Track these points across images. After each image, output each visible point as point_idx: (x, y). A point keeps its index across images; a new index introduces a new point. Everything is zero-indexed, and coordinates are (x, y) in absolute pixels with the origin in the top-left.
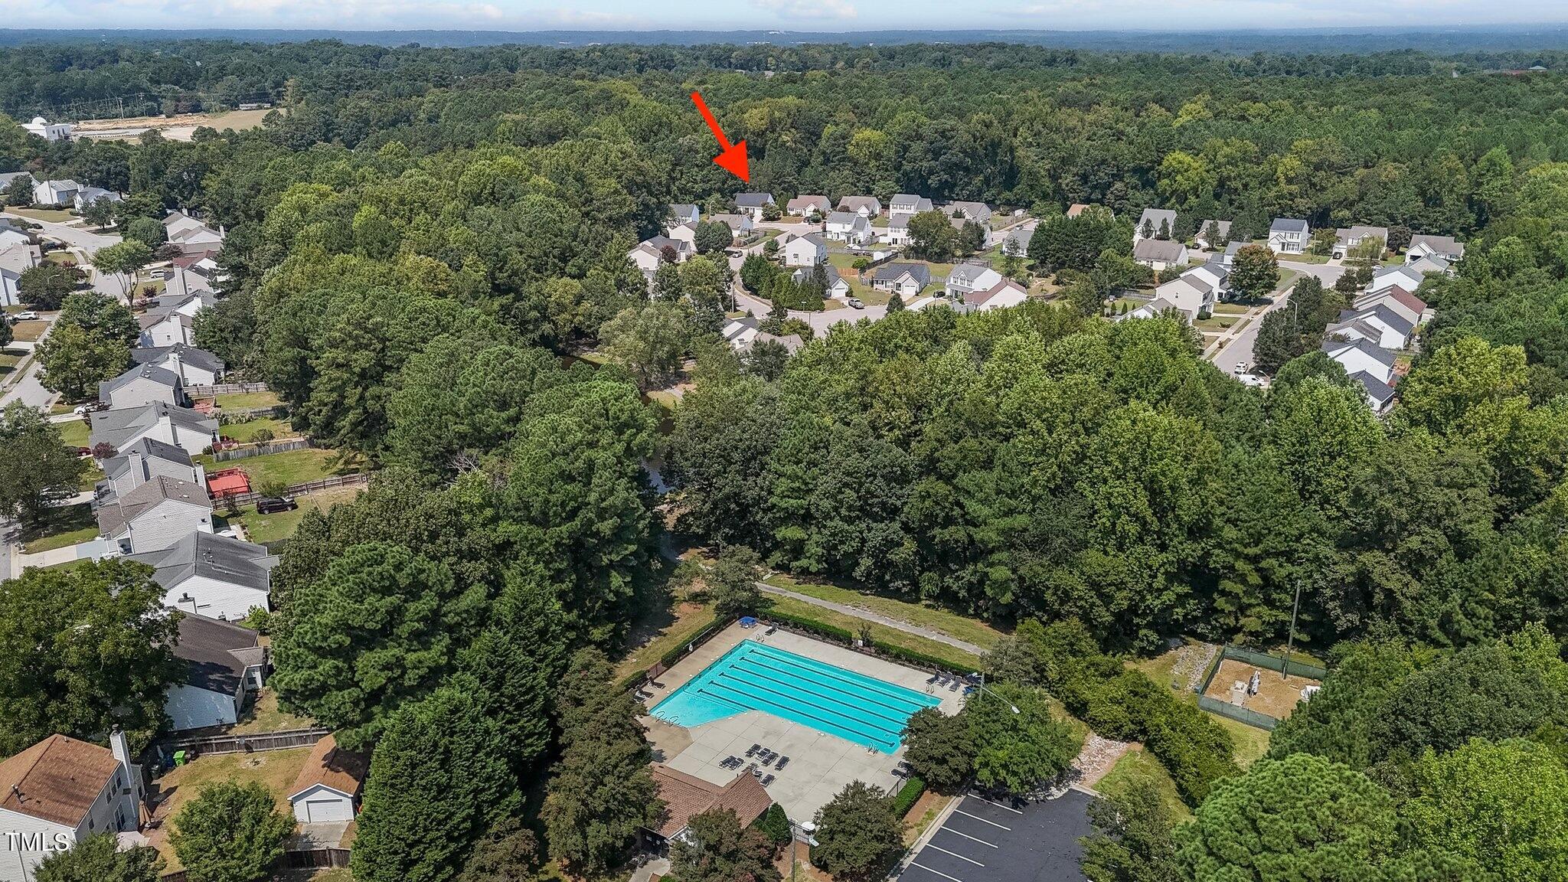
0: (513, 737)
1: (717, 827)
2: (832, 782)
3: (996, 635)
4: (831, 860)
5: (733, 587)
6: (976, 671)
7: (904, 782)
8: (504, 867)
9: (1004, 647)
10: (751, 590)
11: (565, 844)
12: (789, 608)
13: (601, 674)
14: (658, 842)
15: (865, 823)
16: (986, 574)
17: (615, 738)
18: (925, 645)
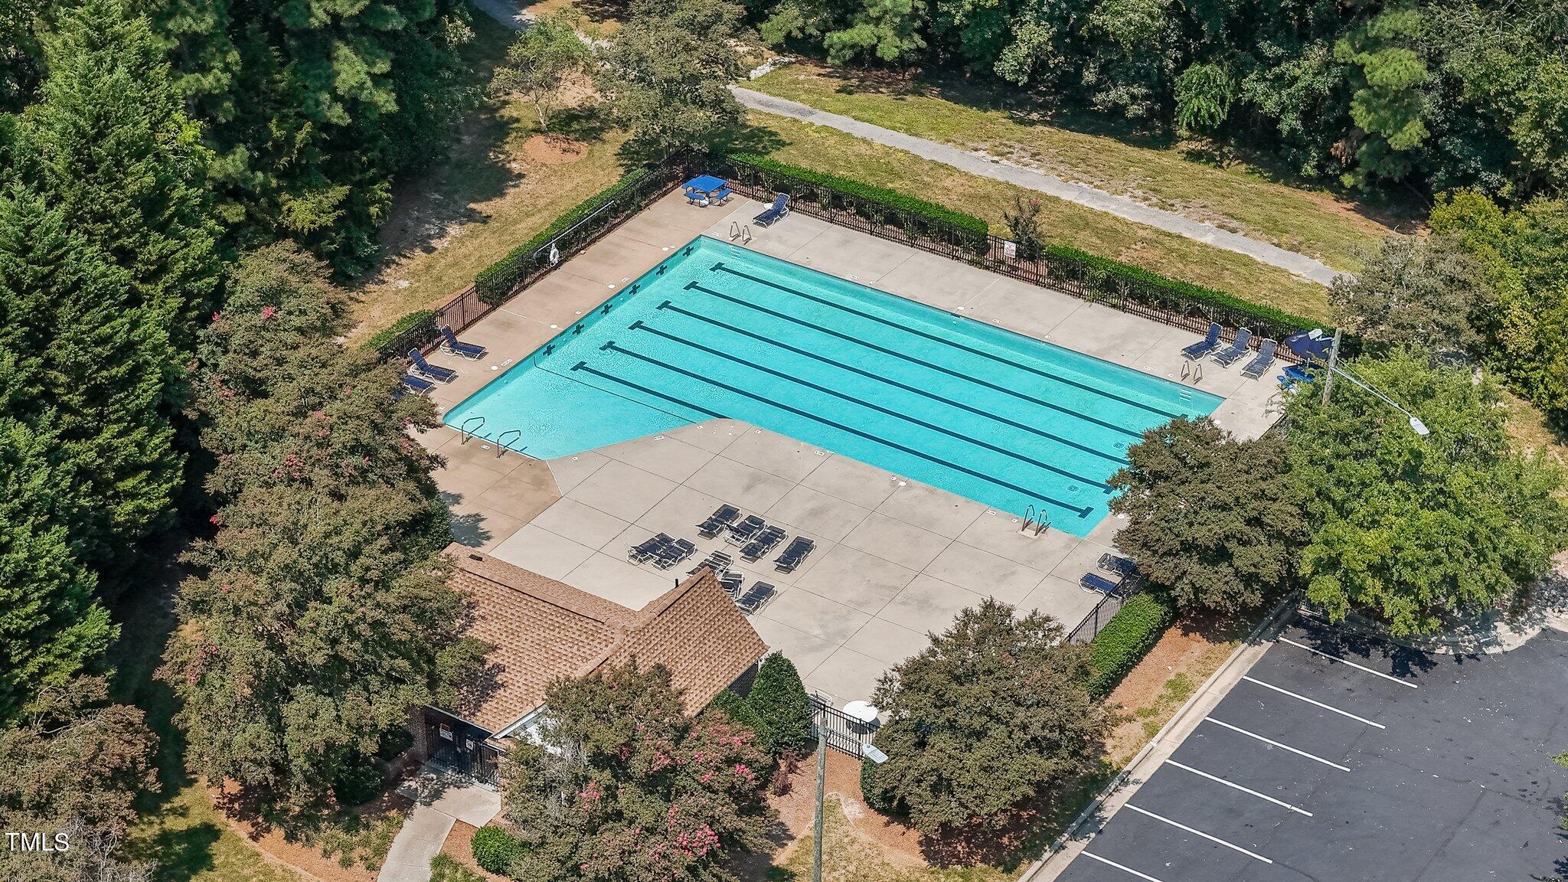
0: (83, 473)
1: (623, 709)
2: (924, 603)
3: (1373, 234)
4: (917, 796)
5: (669, 95)
6: (1318, 325)
7: (1114, 606)
8: (69, 799)
9: (1396, 261)
10: (717, 104)
11: (227, 745)
12: (819, 154)
13: (313, 316)
14: (470, 745)
15: (1009, 706)
16: (1358, 70)
17: (353, 481)
18: (1183, 257)
